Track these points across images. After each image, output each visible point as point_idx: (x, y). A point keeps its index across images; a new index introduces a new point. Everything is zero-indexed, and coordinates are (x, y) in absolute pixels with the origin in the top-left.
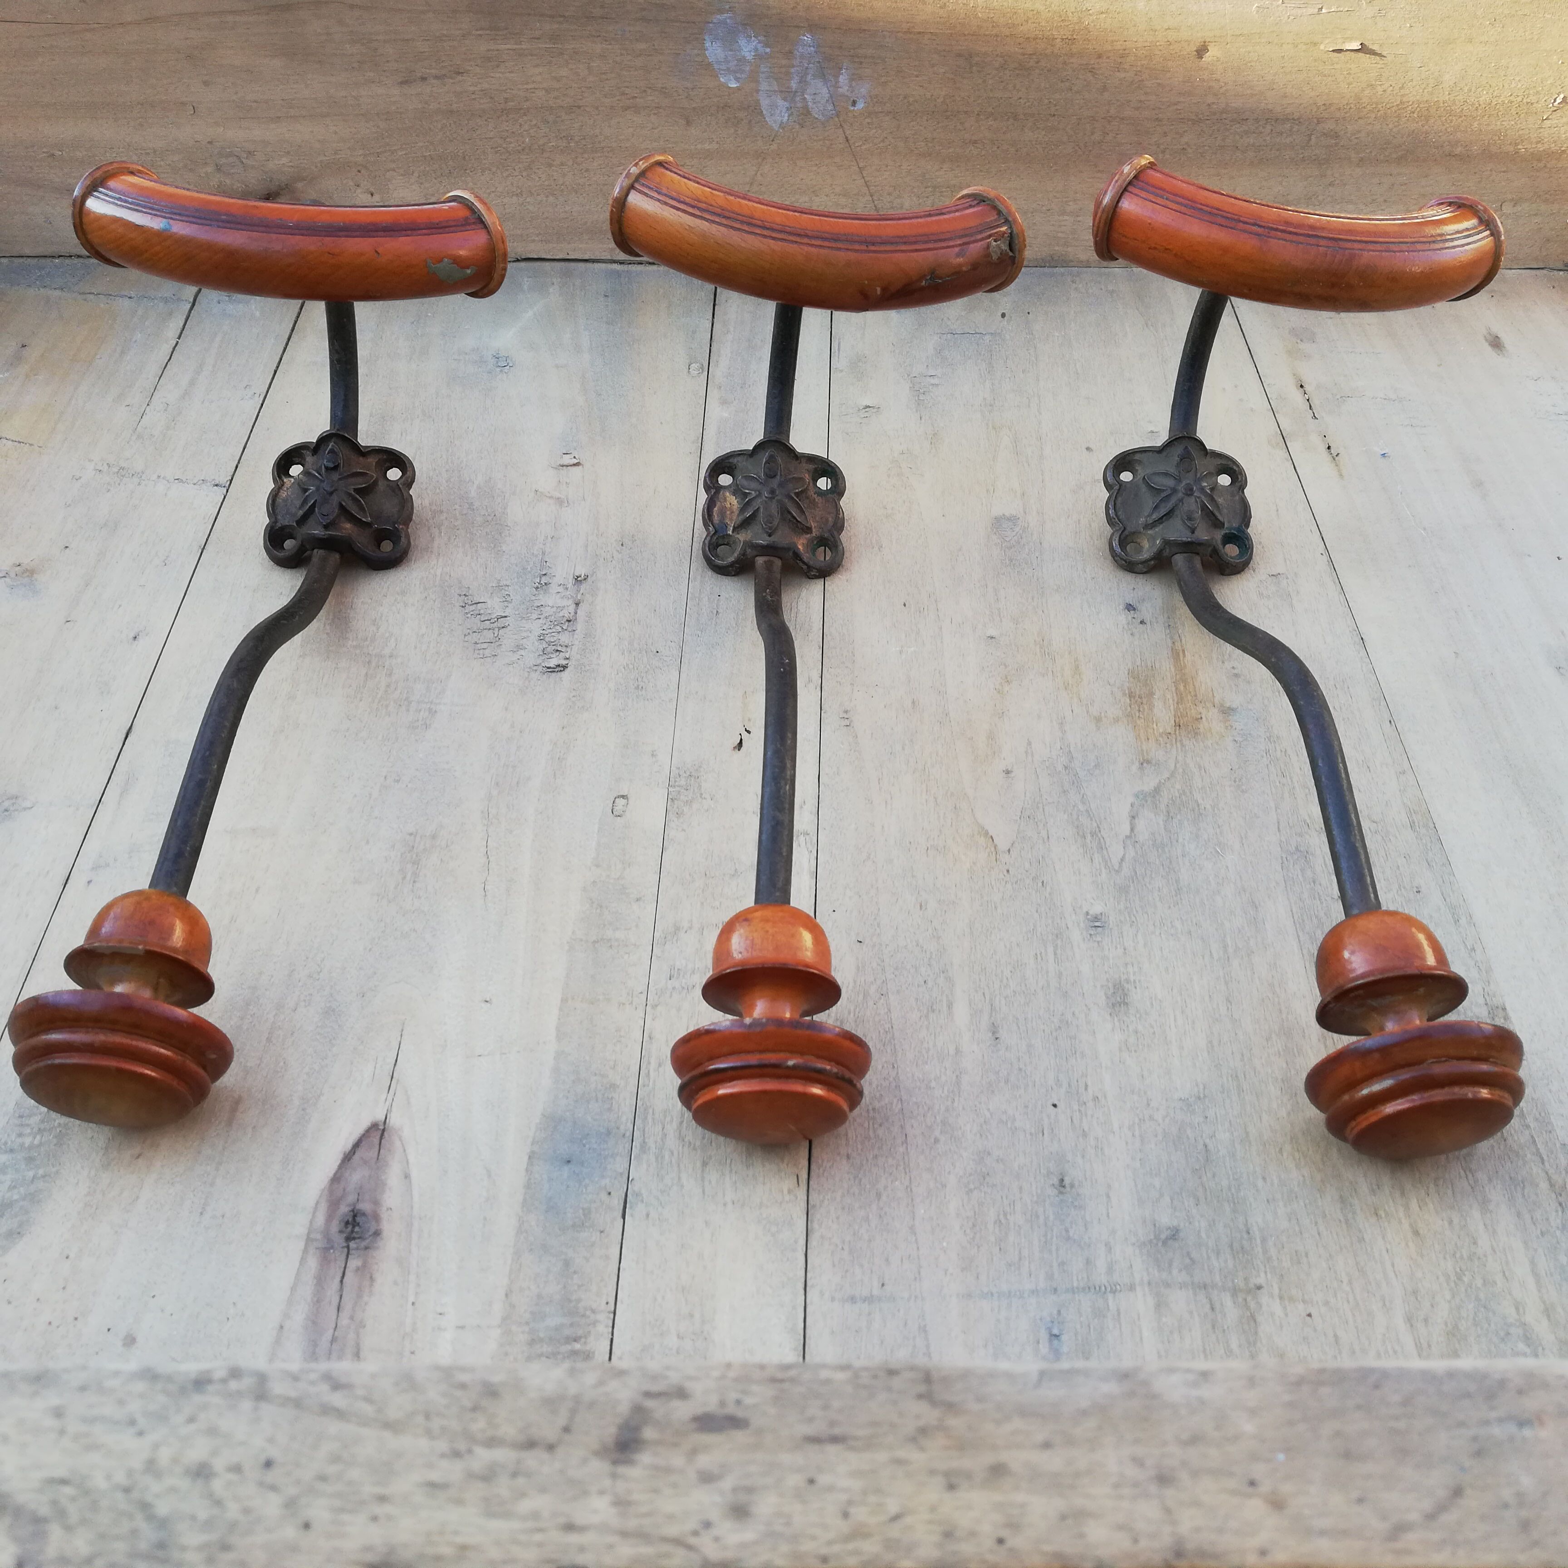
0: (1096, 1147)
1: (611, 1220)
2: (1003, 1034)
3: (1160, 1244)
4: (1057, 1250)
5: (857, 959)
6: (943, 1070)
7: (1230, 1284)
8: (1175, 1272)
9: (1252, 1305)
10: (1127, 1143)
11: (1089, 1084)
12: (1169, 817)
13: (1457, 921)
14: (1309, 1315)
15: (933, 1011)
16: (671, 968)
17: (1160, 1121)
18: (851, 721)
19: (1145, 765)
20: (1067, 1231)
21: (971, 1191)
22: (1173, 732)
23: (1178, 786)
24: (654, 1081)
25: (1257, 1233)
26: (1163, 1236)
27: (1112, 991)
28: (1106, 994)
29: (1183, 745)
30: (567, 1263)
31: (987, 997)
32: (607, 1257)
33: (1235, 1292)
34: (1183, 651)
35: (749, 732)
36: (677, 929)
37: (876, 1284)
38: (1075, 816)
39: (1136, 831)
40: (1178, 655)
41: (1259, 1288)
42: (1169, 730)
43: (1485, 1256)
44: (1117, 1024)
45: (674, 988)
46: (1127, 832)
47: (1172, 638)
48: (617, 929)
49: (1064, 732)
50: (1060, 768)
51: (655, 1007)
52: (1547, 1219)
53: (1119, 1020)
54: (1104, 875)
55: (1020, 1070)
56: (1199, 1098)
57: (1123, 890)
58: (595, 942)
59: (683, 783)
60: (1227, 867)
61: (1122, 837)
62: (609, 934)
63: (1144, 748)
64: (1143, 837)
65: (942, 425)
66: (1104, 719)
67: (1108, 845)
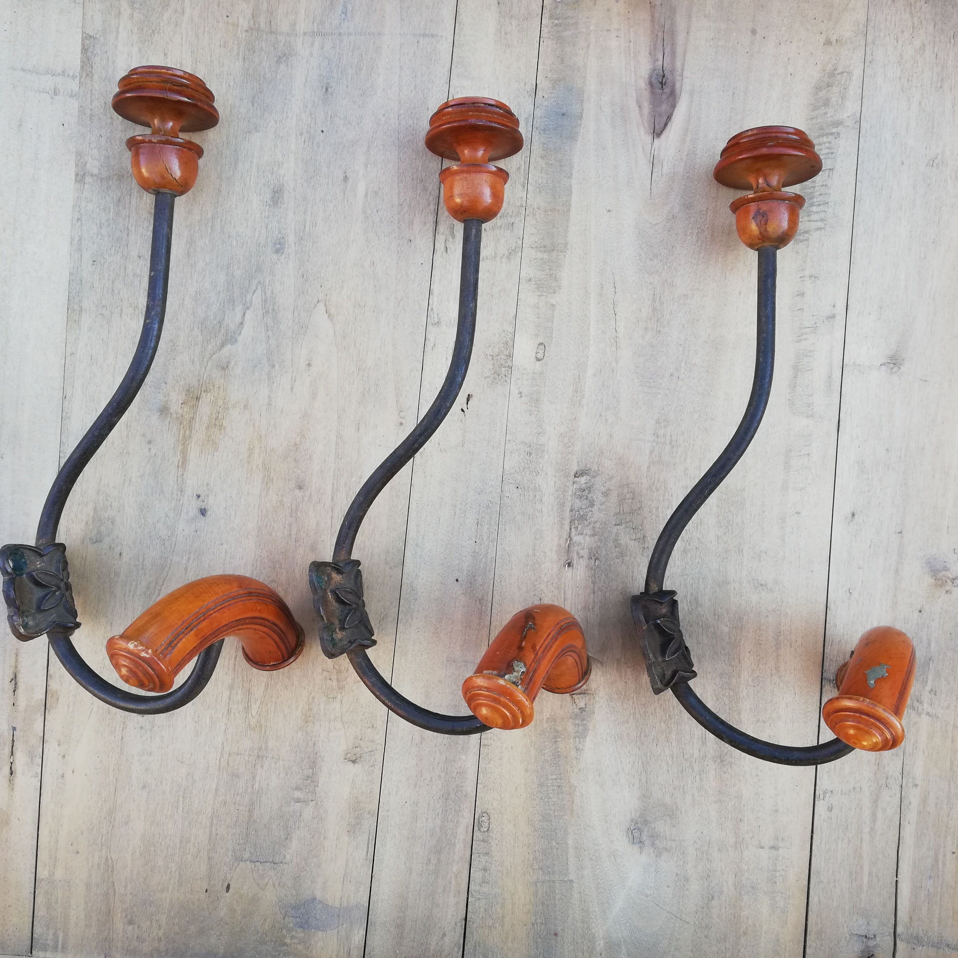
0: (306, 107)
1: (543, 84)
2: (341, 176)
3: (287, 55)
4: (335, 55)
5: (412, 230)
6: (375, 155)
7: (260, 33)
8: (283, 41)
9: (252, 23)
10: (291, 109)
11: (303, 143)
12: (220, 323)
13: (80, 240)
14: (227, 16)
15: (375, 192)
16: (512, 230)
17: (272, 120)
18: (399, 415)
19: (225, 366)
20: (329, 64)
21: (371, 87)
22: (202, 392)
23: (210, 347)
24: (522, 159)
25: (240, 58)
26: (285, 58)
27: (279, 200)
28: (283, 198)
29: (199, 381)
30: (562, 61)
31: (346, 200)
32: (544, 64)
33: (258, 30)
34: (178, 467)
35: (462, 410)
36: (509, 258)
37: (421, 42)
38: (275, 327)
39: (242, 314)
40: (182, 464)
41: (247, 31)
42: (204, 394)
43: (137, 42)
44: (281, 179)
45: (511, 217)
46: (248, 312)
47: (183, 479)
48: (541, 259)
49: (269, 397)
50: (277, 367)
51: (522, 206)
52: (101, 60)
53: (280, 181)
54: (268, 280)
55: (336, 154)
56: (249, 132)
57: (259, 269)
58: (553, 250)
59: (503, 369)
60: (197, 283)
61: (251, 309)
62: (546, 256)
63: (223, 380)
64: (239, 308)
65: (300, 733)
66: (242, 407)
67: (261, 303)
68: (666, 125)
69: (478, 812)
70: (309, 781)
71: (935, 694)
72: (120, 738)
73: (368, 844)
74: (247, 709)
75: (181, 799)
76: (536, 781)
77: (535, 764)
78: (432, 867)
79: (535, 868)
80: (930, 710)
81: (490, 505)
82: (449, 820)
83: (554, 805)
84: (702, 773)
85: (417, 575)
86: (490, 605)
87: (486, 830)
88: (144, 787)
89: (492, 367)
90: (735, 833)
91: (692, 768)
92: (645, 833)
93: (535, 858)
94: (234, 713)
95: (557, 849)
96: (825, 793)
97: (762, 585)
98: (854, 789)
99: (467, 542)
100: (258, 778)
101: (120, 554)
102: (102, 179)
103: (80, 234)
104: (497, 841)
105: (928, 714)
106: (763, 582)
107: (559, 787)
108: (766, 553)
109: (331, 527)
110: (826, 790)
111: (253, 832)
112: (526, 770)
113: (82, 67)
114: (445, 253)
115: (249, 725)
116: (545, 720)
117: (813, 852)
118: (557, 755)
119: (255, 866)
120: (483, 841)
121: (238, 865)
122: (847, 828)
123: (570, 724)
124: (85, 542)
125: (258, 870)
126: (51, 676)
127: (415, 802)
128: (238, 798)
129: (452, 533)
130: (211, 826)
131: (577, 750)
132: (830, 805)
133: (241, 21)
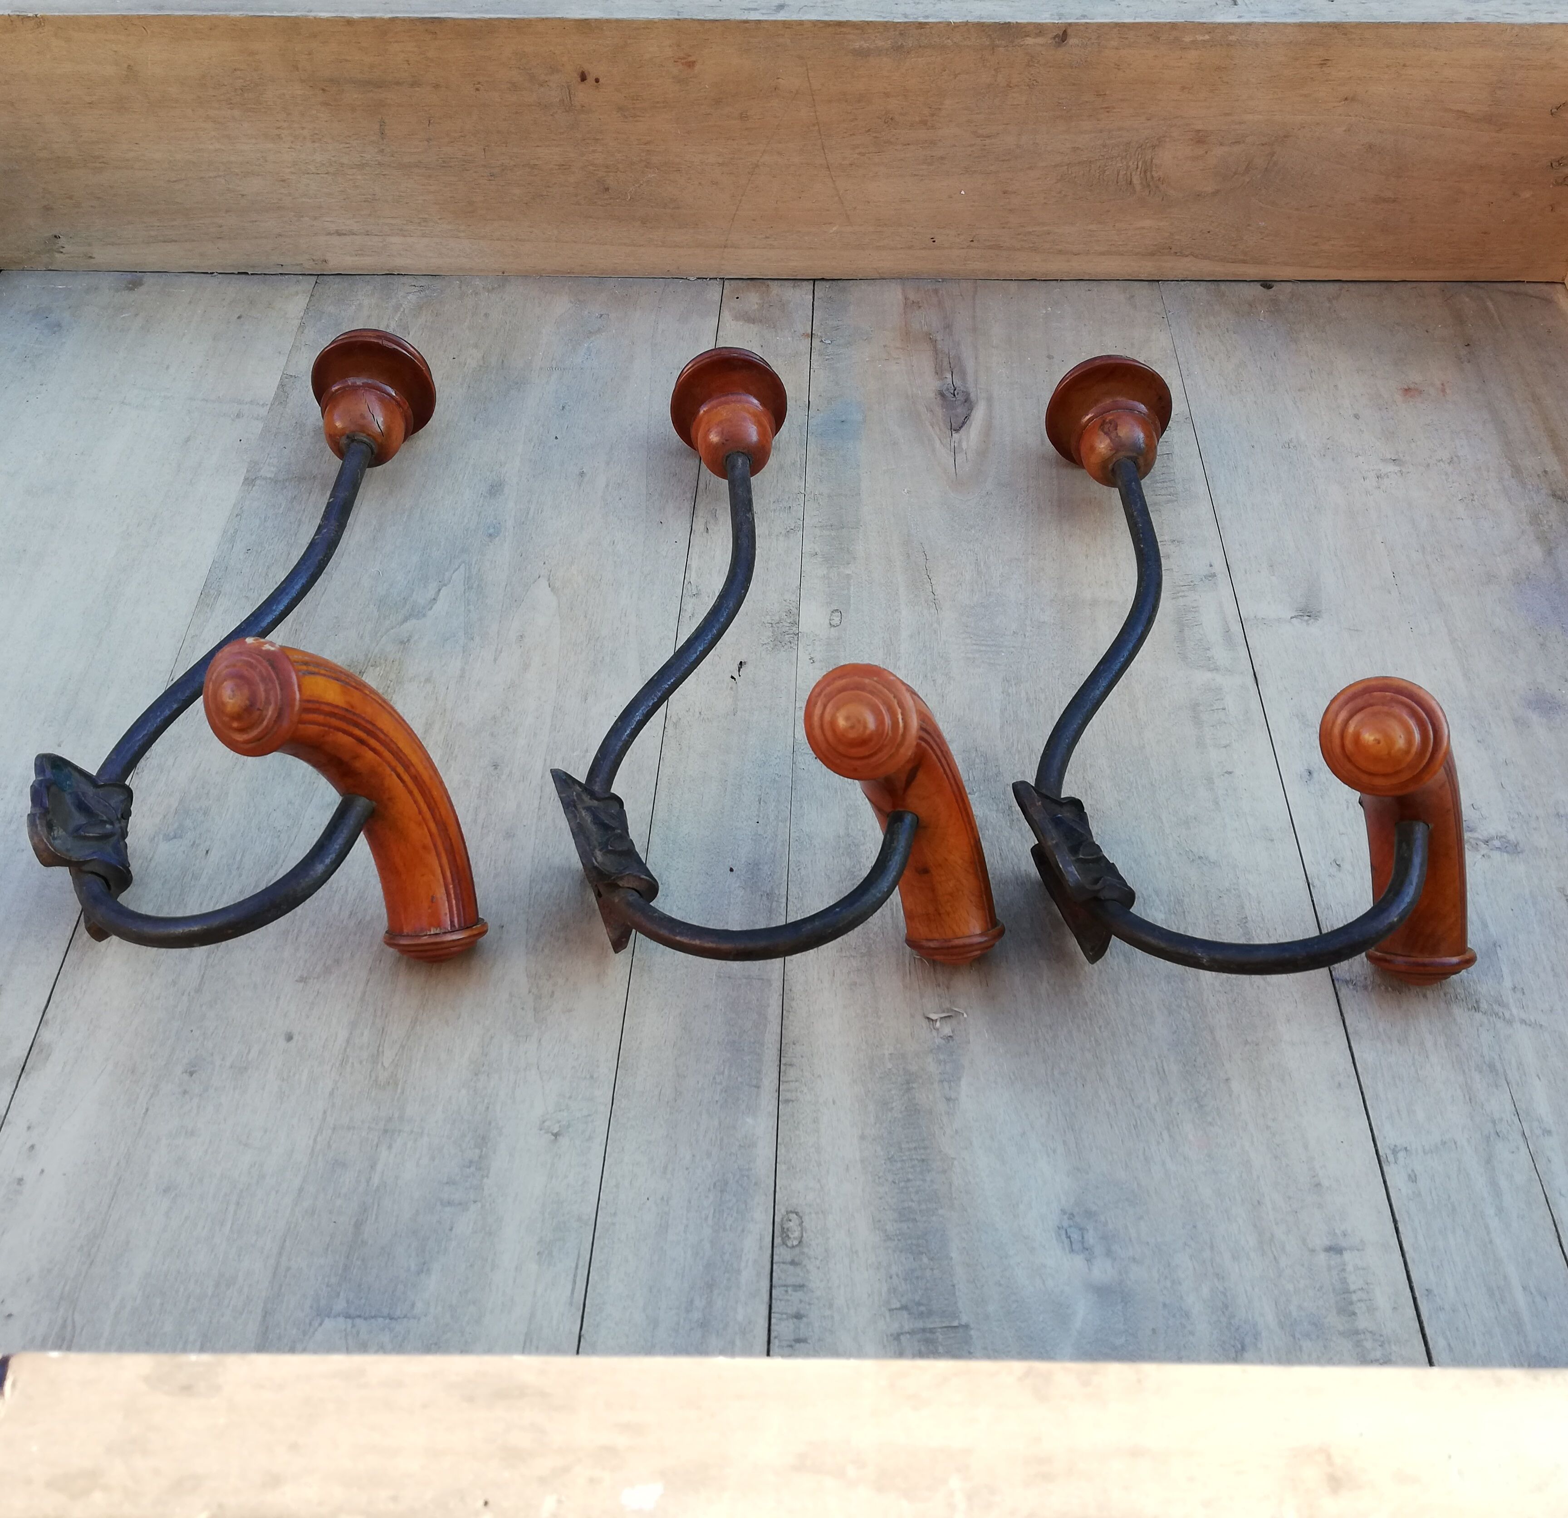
0: (539, 420)
2: (577, 472)
3: (519, 383)
4: (575, 383)
5: (664, 514)
6: (619, 455)
7: (489, 369)
8: (516, 374)
10: (520, 422)
11: (531, 447)
12: (406, 599)
13: (235, 532)
14: (453, 360)
15: (618, 484)
17: (496, 430)
19: (406, 640)
20: (568, 389)
21: (616, 405)
22: (369, 667)
23: (388, 622)
26: (516, 386)
27: (498, 493)
28: (503, 491)
29: (366, 655)
30: (837, 384)
31: (581, 490)
33: (488, 367)
35: (732, 677)
36: (788, 535)
38: (479, 601)
39: (437, 590)
42: (371, 668)
44: (502, 476)
46: (444, 588)
48: (829, 536)
49: (463, 669)
50: (477, 639)
53: (500, 477)
54: (474, 560)
55: (571, 455)
57: (464, 550)
58: (843, 528)
59: (786, 636)
60: (381, 564)
61: (450, 585)
62: (833, 533)
63: (400, 654)
64: (433, 586)
65: (464, 1091)
66: (423, 679)
67: (462, 581)
68: (964, 423)
69: (779, 1210)
70: (473, 1169)
71: (1524, 993)
72: (144, 1110)
73: (575, 1276)
74: (376, 1058)
75: (232, 1208)
76: (882, 1153)
77: (878, 1125)
78: (696, 1315)
79: (894, 1306)
80: (1523, 1016)
81: (777, 778)
82: (728, 1227)
83: (917, 1193)
84: (1171, 1127)
85: (668, 864)
86: (784, 900)
87: (795, 1243)
88: (166, 1190)
89: (771, 634)
90: (1255, 1226)
91: (1153, 1120)
92: (1091, 1232)
93: (893, 1290)
94: (353, 1063)
95: (932, 1269)
96: (1395, 1152)
97: (1200, 858)
98: (1444, 1143)
99: (745, 823)
100: (379, 1167)
101: (207, 852)
102: (276, 482)
103: (236, 527)
104: (818, 1262)
105: (1523, 1022)
106: (1202, 855)
107: (923, 1160)
108: (1195, 818)
109: (539, 809)
110: (1395, 1146)
111: (359, 1263)
112: (863, 1137)
113: (275, 399)
114: (705, 534)
115: (376, 1081)
116: (887, 1056)
117: (1407, 1256)
118: (913, 1111)
119: (353, 1326)
120: (793, 1263)
121: (321, 1324)
122: (1454, 1209)
123: (930, 1060)
124: (156, 839)
125: (358, 1333)
126: (47, 1023)
127: (665, 1199)
128: (339, 1202)
129: (722, 813)
130: (280, 1254)
131: (948, 1100)
132: (1410, 1172)
133: (469, 361)
